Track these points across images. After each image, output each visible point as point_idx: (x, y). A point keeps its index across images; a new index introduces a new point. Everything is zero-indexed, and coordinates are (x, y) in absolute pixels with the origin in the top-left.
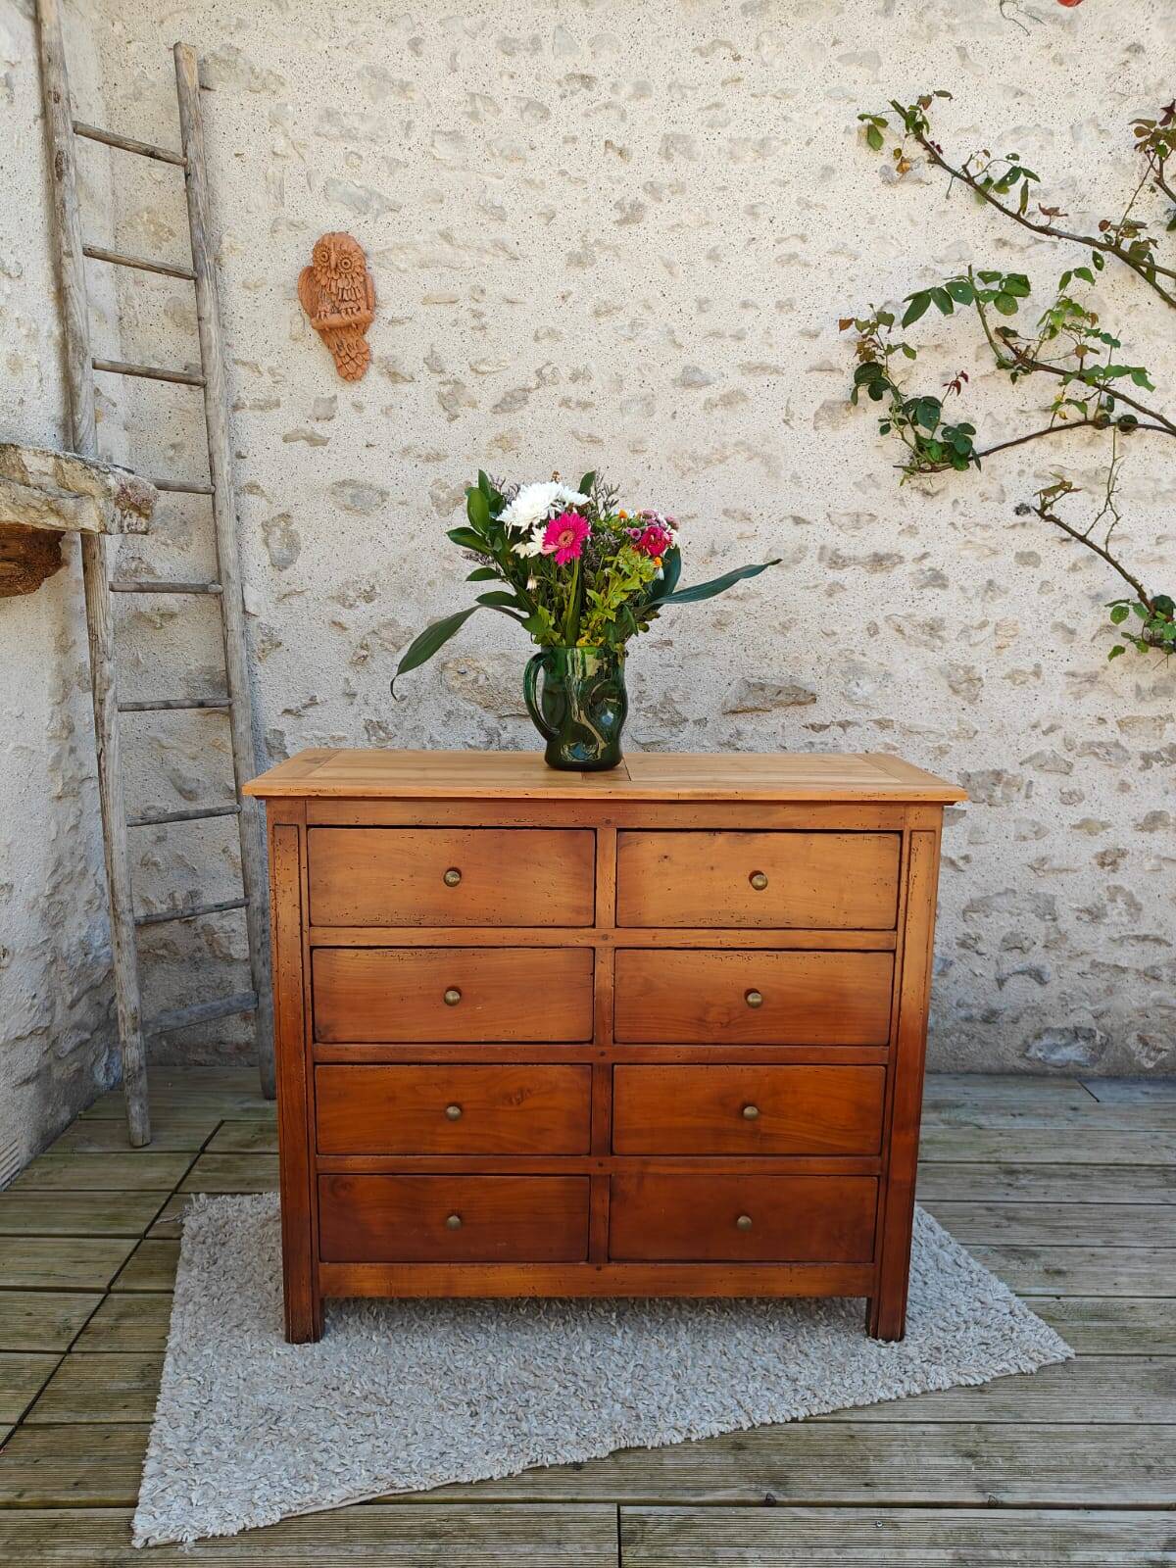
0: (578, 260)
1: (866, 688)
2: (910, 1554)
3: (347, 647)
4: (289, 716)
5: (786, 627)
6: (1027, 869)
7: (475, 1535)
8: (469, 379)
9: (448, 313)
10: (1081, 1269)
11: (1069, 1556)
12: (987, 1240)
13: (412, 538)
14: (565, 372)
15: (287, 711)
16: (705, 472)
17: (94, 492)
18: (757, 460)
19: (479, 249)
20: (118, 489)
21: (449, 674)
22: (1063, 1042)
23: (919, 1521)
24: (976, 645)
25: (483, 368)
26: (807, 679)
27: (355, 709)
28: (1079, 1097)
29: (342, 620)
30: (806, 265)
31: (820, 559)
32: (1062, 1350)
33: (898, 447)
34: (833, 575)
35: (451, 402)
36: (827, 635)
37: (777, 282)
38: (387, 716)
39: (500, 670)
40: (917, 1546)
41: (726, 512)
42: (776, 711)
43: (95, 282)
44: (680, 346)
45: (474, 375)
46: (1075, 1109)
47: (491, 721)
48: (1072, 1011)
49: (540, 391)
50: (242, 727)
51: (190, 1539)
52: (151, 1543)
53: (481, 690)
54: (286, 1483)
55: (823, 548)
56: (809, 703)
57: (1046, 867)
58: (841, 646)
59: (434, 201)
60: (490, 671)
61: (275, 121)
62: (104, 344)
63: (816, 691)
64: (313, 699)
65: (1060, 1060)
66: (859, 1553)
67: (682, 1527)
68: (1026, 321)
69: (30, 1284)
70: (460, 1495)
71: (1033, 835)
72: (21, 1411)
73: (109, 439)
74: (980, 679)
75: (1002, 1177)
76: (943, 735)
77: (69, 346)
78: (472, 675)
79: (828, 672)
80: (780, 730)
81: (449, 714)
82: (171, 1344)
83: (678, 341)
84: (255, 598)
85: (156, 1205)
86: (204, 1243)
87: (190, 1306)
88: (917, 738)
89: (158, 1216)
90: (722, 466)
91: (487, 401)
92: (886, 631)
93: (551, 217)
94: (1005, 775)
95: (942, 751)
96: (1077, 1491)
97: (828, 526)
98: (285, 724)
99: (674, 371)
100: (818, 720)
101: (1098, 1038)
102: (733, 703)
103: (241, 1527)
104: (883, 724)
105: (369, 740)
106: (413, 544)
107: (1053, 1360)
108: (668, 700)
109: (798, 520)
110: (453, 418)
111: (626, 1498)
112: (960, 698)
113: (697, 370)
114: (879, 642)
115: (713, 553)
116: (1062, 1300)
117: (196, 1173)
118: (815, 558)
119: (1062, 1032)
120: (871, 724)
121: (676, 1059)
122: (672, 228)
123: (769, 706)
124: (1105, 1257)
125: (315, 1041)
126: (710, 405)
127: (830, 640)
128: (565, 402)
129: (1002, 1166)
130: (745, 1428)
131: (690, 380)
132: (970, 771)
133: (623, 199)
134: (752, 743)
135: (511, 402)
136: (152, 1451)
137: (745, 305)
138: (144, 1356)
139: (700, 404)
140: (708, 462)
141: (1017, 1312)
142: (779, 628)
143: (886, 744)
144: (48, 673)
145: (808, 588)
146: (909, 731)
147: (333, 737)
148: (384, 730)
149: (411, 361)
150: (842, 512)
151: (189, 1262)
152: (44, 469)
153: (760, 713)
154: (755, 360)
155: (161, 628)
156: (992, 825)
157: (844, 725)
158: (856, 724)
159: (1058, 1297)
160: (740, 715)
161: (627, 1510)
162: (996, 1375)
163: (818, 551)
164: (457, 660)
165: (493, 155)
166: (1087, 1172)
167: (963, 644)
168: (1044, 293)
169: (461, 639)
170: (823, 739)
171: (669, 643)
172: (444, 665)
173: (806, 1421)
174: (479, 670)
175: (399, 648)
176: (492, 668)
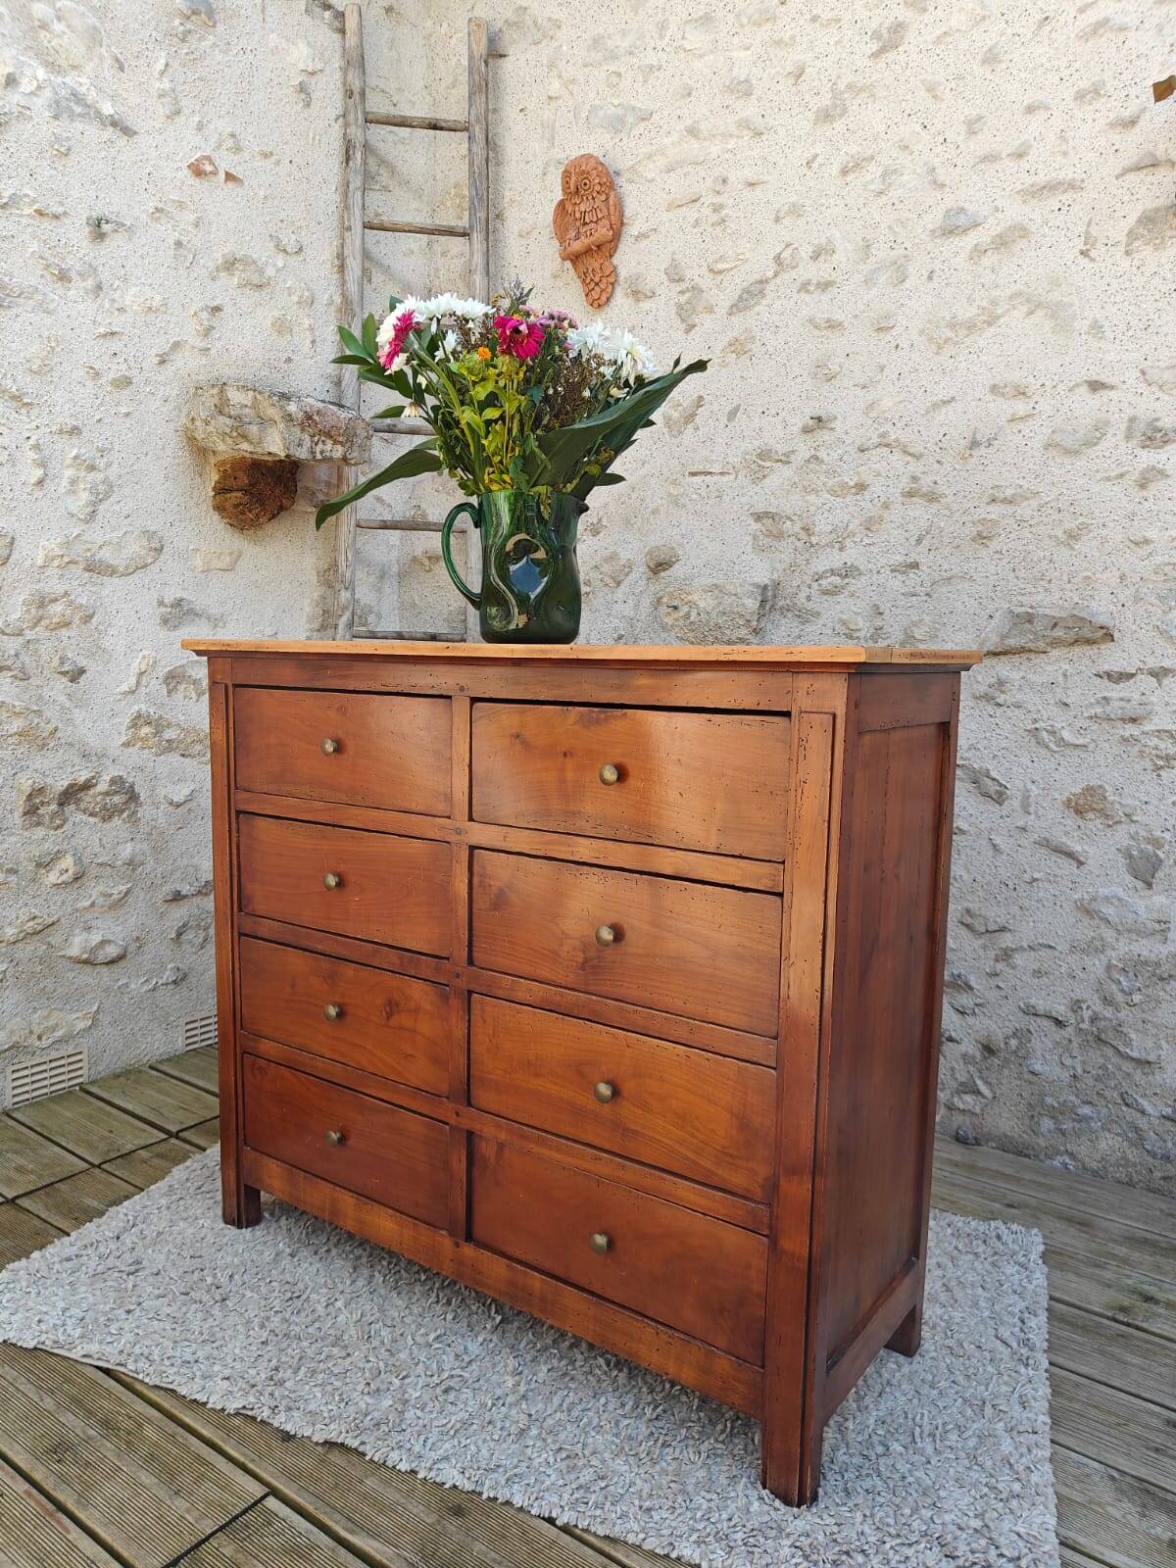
0: (826, 116)
5: (1072, 536)
8: (706, 282)
9: (691, 213)
13: (643, 464)
14: (805, 252)
16: (968, 341)
17: (277, 418)
18: (1040, 313)
19: (723, 135)
20: (301, 415)
21: (663, 609)
25: (721, 266)
26: (1101, 608)
30: (1123, 29)
31: (1128, 437)
34: (1147, 458)
35: (689, 311)
36: (1137, 544)
37: (1077, 65)
39: (712, 603)
41: (994, 389)
42: (1055, 653)
44: (943, 185)
45: (711, 275)
49: (778, 280)
53: (696, 628)
55: (1132, 420)
56: (1104, 640)
58: (1159, 559)
59: (683, 97)
60: (702, 604)
61: (552, 65)
63: (1113, 625)
69: (139, 1112)
72: (21, 1192)
78: (684, 610)
79: (1137, 599)
80: (1061, 679)
82: (153, 1187)
83: (941, 179)
90: (992, 330)
91: (724, 300)
93: (799, 74)
97: (1142, 387)
99: (934, 219)
100: (1116, 667)
102: (995, 641)
106: (643, 472)
108: (906, 638)
109: (1096, 386)
110: (690, 328)
111: (286, 1491)
113: (962, 211)
115: (974, 444)
118: (1121, 436)
121: (529, 999)
122: (938, 40)
123: (1041, 645)
126: (979, 252)
127: (1144, 551)
128: (804, 287)
130: (485, 1496)
131: (951, 228)
133: (880, 25)
134: (1020, 697)
135: (751, 295)
136: (36, 1254)
137: (1030, 109)
138: (131, 1188)
139: (964, 255)
140: (971, 327)
142: (1063, 538)
144: (307, 602)
145: (1108, 479)
149: (655, 278)
152: (245, 403)
153: (1032, 656)
154: (1041, 179)
155: (430, 571)
157: (1159, 674)
160: (1004, 659)
161: (272, 1503)
163: (1124, 426)
164: (671, 595)
165: (742, 26)
169: (677, 571)
170: (1121, 695)
171: (915, 566)
172: (659, 600)
173: (566, 1529)
174: (691, 604)
175: (619, 584)
176: (706, 602)
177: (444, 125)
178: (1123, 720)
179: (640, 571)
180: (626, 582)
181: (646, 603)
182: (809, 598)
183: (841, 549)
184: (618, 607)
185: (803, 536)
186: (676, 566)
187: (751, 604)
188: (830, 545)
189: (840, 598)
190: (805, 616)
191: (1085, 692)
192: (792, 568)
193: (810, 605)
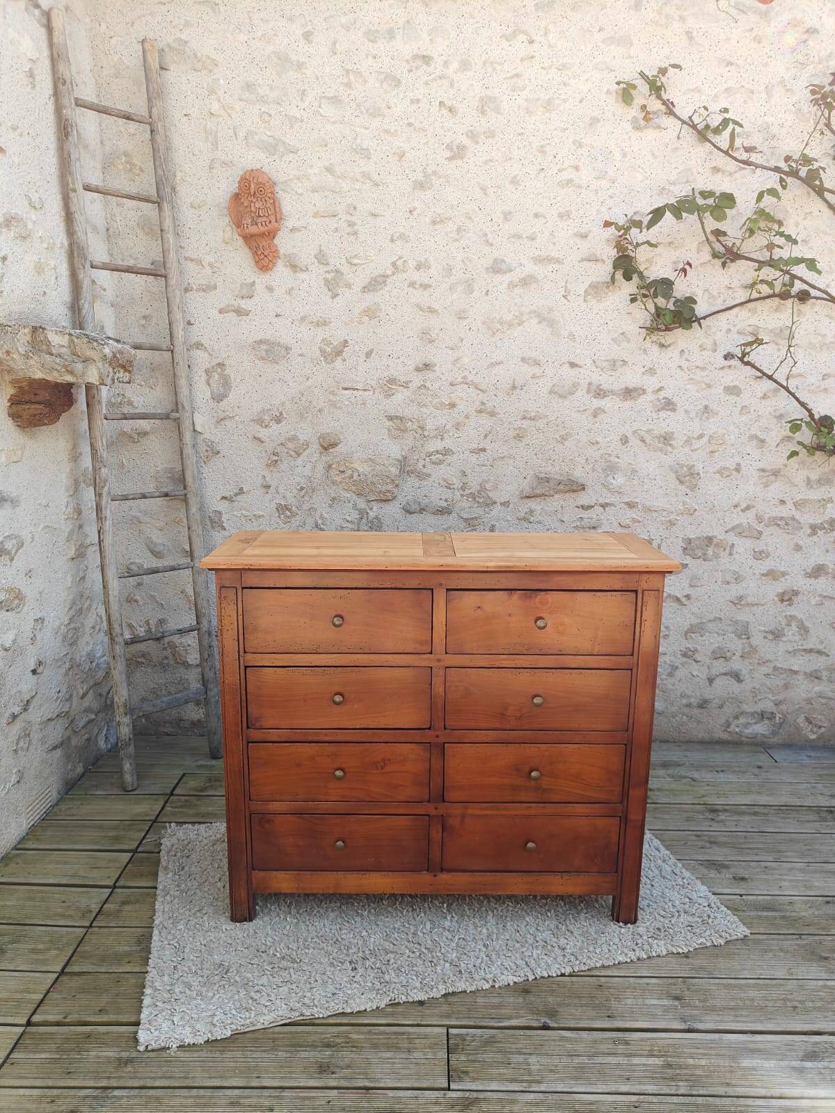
0: (421, 186)
1: (619, 480)
2: (636, 1061)
3: (264, 454)
4: (225, 501)
5: (563, 439)
6: (729, 603)
7: (355, 1046)
8: (345, 269)
9: (332, 224)
10: (757, 876)
11: (739, 1063)
12: (695, 857)
13: (308, 379)
14: (412, 264)
15: (224, 498)
16: (509, 332)
17: (95, 358)
18: (544, 324)
19: (352, 178)
20: (111, 355)
21: (333, 473)
22: (753, 721)
23: (642, 1040)
24: (696, 450)
25: (356, 261)
26: (578, 474)
27: (270, 496)
28: (763, 759)
29: (260, 436)
30: (579, 187)
31: (588, 392)
32: (742, 930)
33: (642, 314)
34: (597, 403)
35: (333, 285)
36: (593, 444)
37: (559, 199)
38: (291, 500)
39: (369, 469)
40: (641, 1056)
41: (523, 359)
42: (557, 496)
43: (92, 208)
44: (492, 245)
45: (349, 265)
46: (759, 767)
47: (362, 504)
48: (760, 700)
49: (395, 277)
50: (194, 510)
51: (174, 1046)
52: (149, 1048)
53: (355, 483)
54: (234, 1012)
55: (590, 384)
56: (580, 490)
57: (742, 603)
58: (602, 452)
59: (321, 146)
60: (361, 470)
61: (212, 92)
62: (98, 250)
63: (584, 483)
64: (241, 489)
65: (752, 734)
66: (603, 1060)
67: (489, 1042)
68: (733, 226)
69: (64, 881)
70: (345, 1020)
71: (733, 581)
72: (62, 964)
73: (103, 316)
74: (698, 474)
75: (707, 814)
76: (672, 513)
77: (75, 253)
78: (349, 473)
79: (593, 470)
80: (560, 509)
81: (333, 499)
82: (157, 922)
83: (490, 241)
84: (201, 421)
85: (143, 830)
86: (175, 855)
87: (168, 897)
88: (654, 514)
89: (144, 838)
90: (521, 328)
91: (358, 282)
92: (634, 441)
93: (402, 155)
94: (715, 540)
95: (672, 523)
96: (747, 1022)
97: (594, 369)
98: (223, 506)
99: (488, 262)
100: (585, 503)
101: (777, 718)
102: (528, 491)
103: (206, 1039)
104: (631, 505)
105: (279, 517)
106: (308, 383)
107: (736, 937)
108: (482, 489)
109: (573, 365)
110: (335, 296)
111: (452, 1023)
112: (684, 487)
113: (503, 261)
114: (628, 449)
115: (514, 387)
116: (744, 897)
117: (168, 809)
118: (584, 391)
119: (753, 714)
120: (623, 505)
121: (486, 740)
122: (486, 162)
123: (552, 492)
124: (775, 869)
125: (248, 727)
126: (512, 286)
127: (595, 447)
128: (412, 285)
129: (708, 807)
130: (530, 980)
131: (497, 268)
132: (690, 537)
133: (452, 142)
134: (540, 518)
135: (375, 284)
136: (148, 991)
137: (536, 216)
138: (139, 930)
139: (505, 285)
140: (511, 325)
141: (713, 905)
142: (559, 439)
143: (633, 519)
144: (64, 476)
145: (579, 411)
146: (649, 510)
147: (255, 515)
148: (290, 510)
149: (306, 256)
150: (603, 358)
151: (166, 868)
152: (63, 343)
153: (546, 498)
154: (543, 254)
155: (138, 442)
156: (706, 574)
157: (604, 506)
158: (612, 505)
159: (741, 896)
160: (533, 499)
161: (452, 1031)
162: (697, 946)
163: (586, 386)
164: (338, 463)
165: (362, 113)
166: (766, 811)
167: (687, 449)
168: (745, 206)
169: (341, 448)
170: (589, 516)
171: (484, 450)
172: (330, 466)
173: (570, 975)
174: (354, 470)
175: (299, 455)
176: (363, 468)
177: (134, 118)
178: (589, 528)
179: (315, 447)
180: (305, 454)
181: (320, 467)
182: (424, 467)
183: (442, 439)
184: (299, 470)
185: (420, 431)
186: (340, 446)
187: (394, 471)
188: (436, 437)
189: (442, 466)
190: (421, 476)
191: (571, 515)
192: (413, 450)
193: (425, 470)
